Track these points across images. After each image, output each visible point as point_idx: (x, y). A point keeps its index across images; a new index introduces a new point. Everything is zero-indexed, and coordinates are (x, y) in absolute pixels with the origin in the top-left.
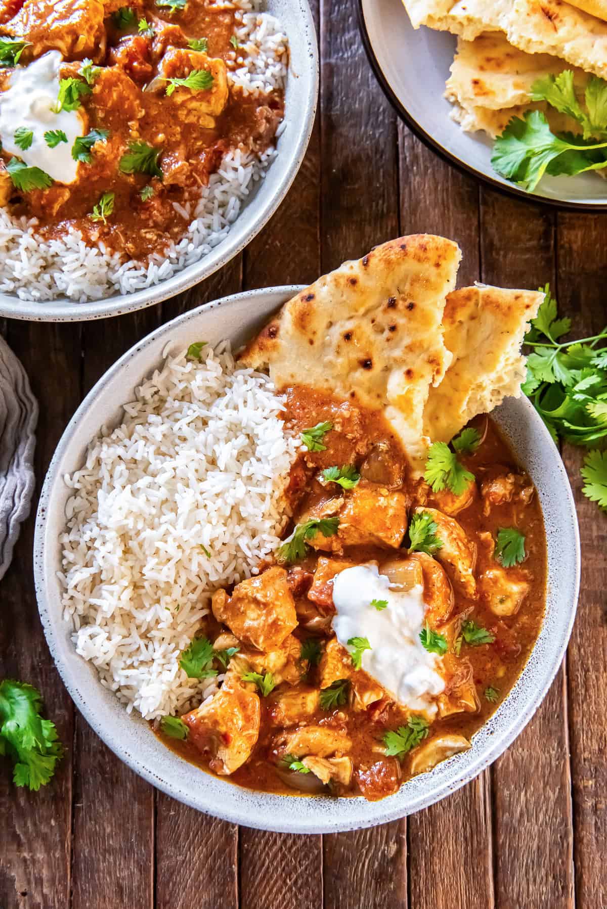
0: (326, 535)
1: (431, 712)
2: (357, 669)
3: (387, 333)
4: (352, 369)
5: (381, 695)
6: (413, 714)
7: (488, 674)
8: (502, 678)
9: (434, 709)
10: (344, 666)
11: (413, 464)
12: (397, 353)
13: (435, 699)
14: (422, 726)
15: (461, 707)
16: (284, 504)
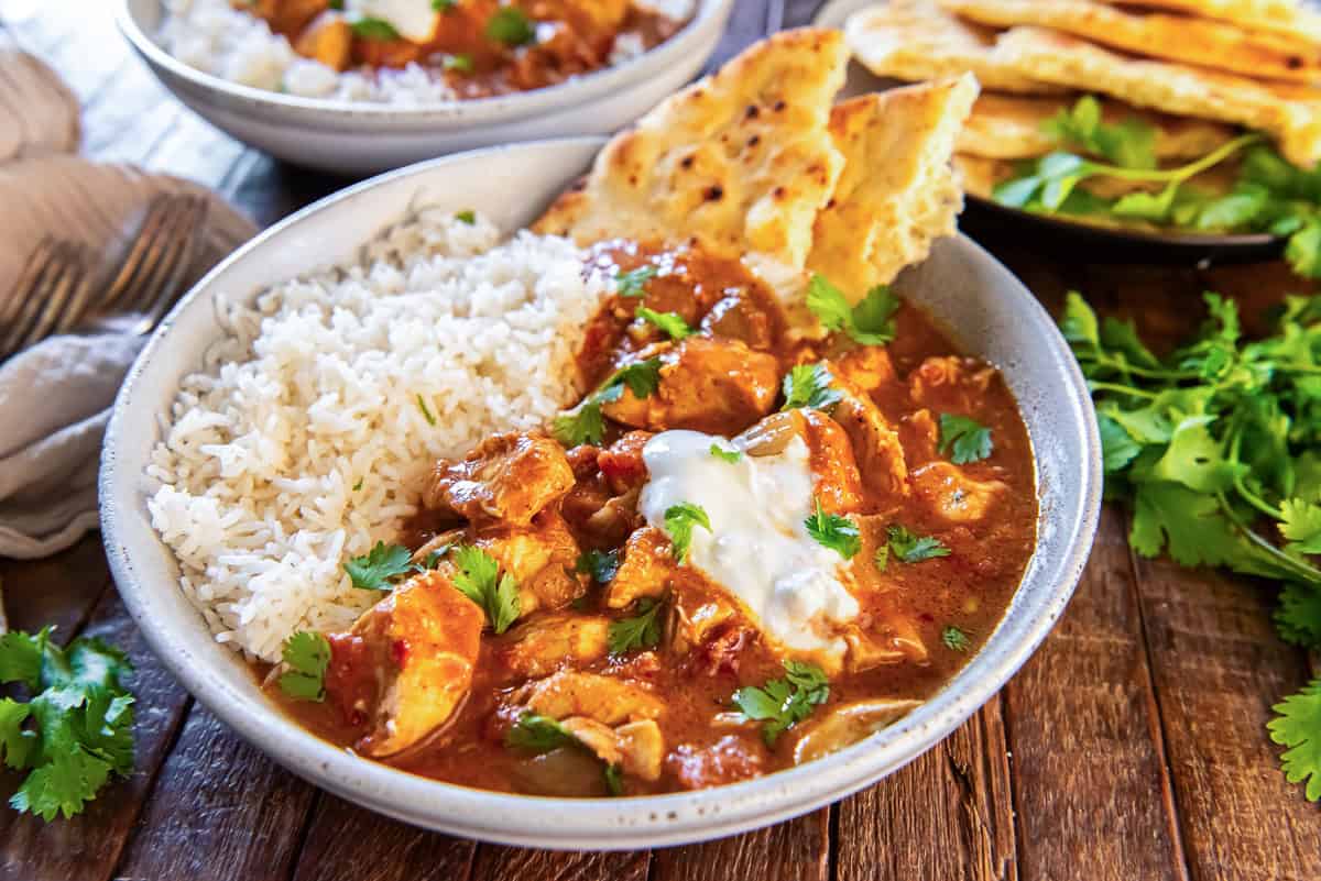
0: (639, 395)
1: (834, 653)
2: (681, 564)
3: (746, 152)
4: (693, 208)
5: (730, 612)
6: (796, 658)
7: (945, 607)
8: (974, 614)
9: (840, 646)
10: (656, 561)
11: (790, 317)
12: (762, 174)
13: (838, 631)
14: (815, 682)
15: (896, 648)
16: (572, 371)
